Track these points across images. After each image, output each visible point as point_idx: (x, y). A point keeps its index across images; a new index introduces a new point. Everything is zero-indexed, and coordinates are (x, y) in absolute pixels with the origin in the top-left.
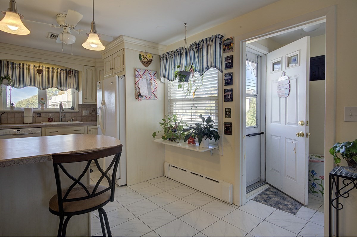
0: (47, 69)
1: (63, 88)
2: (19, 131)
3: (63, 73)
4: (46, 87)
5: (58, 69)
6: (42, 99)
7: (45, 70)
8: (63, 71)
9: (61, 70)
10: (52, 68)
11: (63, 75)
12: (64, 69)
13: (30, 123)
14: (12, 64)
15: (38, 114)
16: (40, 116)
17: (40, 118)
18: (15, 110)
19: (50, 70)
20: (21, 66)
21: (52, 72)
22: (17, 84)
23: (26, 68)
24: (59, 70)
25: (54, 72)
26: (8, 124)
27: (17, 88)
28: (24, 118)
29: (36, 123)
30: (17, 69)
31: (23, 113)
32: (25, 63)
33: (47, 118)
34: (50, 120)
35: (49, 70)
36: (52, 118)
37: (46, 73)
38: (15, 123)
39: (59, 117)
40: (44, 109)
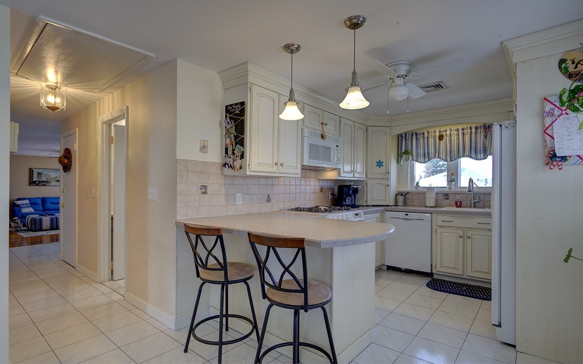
0: (455, 132)
1: (480, 156)
2: (407, 215)
3: (479, 132)
4: (454, 158)
5: (471, 128)
6: (453, 174)
7: (454, 133)
8: (479, 130)
9: (476, 128)
10: (463, 128)
11: (479, 135)
12: (480, 126)
13: (431, 207)
14: (416, 134)
15: (446, 196)
16: (448, 199)
17: (448, 201)
18: (419, 190)
19: (461, 131)
20: (426, 135)
21: (463, 134)
22: (422, 158)
23: (431, 136)
24: (473, 130)
25: (466, 133)
26: (413, 206)
27: (421, 163)
28: (425, 200)
29: (439, 207)
30: (421, 140)
31: (425, 193)
32: (429, 130)
33: (454, 201)
34: (457, 204)
35: (458, 133)
36: (461, 202)
37: (455, 137)
38: (419, 206)
39: (471, 200)
40: (452, 188)
